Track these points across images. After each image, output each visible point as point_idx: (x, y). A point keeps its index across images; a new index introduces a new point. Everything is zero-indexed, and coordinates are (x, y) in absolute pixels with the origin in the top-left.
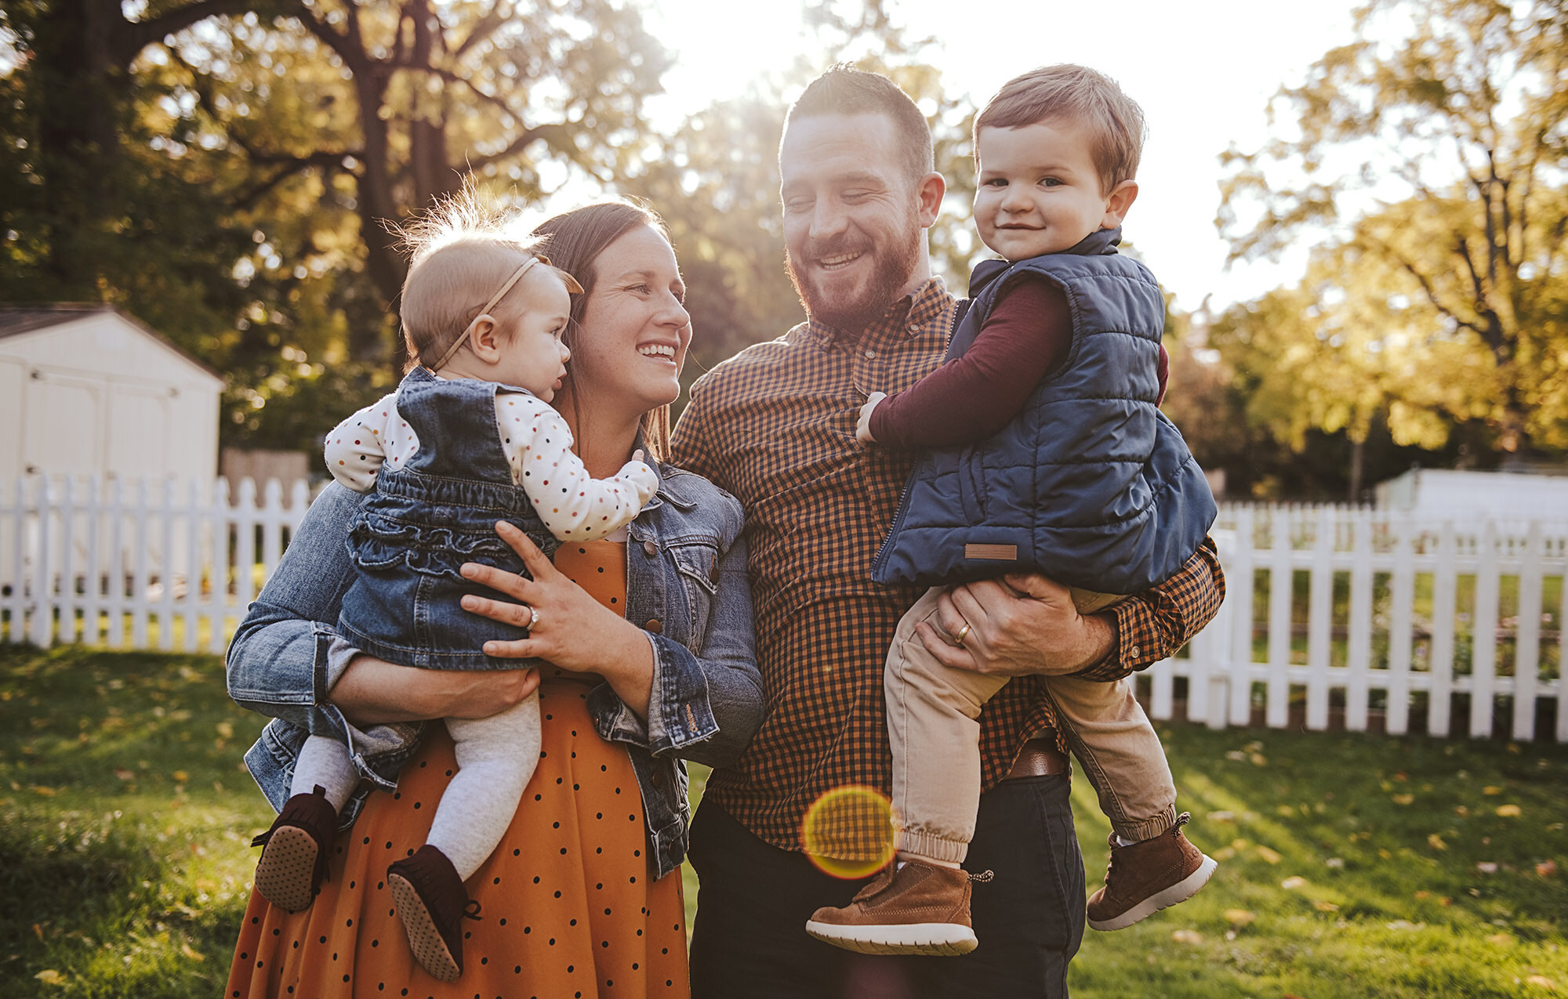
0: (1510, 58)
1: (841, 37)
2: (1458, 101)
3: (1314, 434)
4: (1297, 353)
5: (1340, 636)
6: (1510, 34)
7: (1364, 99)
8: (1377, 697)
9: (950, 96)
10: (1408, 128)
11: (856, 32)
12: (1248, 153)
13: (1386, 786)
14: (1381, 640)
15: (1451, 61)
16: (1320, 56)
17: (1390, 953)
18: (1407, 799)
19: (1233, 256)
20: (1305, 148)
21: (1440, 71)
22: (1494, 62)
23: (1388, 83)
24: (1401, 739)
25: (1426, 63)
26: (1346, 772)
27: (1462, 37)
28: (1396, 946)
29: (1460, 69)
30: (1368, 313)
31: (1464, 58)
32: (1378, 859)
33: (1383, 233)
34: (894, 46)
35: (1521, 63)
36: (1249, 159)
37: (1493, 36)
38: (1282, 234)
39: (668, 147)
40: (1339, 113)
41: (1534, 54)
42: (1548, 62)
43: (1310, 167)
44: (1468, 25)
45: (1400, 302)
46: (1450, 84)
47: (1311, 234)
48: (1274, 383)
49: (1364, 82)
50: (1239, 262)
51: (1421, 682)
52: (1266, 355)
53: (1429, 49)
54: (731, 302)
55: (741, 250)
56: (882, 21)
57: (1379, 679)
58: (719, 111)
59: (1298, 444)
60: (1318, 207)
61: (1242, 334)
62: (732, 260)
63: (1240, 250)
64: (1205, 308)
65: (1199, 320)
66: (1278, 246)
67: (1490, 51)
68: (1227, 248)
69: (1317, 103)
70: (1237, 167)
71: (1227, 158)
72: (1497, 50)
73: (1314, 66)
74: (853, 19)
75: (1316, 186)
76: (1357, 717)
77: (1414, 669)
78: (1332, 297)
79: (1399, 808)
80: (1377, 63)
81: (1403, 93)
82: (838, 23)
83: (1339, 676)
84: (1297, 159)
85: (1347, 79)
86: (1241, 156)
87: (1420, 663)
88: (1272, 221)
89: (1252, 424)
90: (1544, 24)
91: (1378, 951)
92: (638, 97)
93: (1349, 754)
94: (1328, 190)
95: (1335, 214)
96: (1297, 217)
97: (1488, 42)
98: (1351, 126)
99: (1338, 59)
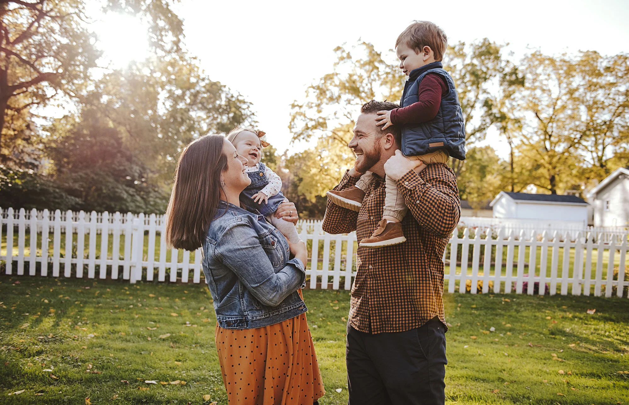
0: (379, 83)
1: (163, 54)
2: (363, 95)
3: (319, 197)
4: (314, 171)
5: (320, 261)
6: (378, 75)
7: (336, 91)
8: (330, 278)
9: (202, 76)
10: (349, 102)
11: (169, 52)
12: (300, 105)
13: (331, 304)
14: (332, 261)
15: (362, 82)
16: (323, 76)
17: (327, 349)
18: (337, 308)
19: (295, 138)
20: (318, 106)
21: (358, 85)
22: (374, 83)
23: (343, 87)
24: (337, 291)
25: (354, 82)
26: (321, 301)
27: (365, 75)
28: (329, 347)
29: (364, 85)
30: (336, 159)
31: (365, 81)
32: (327, 325)
33: (341, 134)
34: (182, 58)
35: (381, 85)
36: (301, 107)
37: (374, 76)
38: (310, 132)
39: (97, 86)
40: (328, 94)
41: (385, 83)
42: (389, 85)
43: (319, 112)
44: (367, 71)
45: (345, 156)
46: (361, 89)
47: (318, 133)
48: (307, 180)
49: (336, 86)
50: (297, 141)
51: (343, 274)
52: (305, 171)
53: (355, 77)
54: (120, 144)
55: (125, 126)
56: (178, 50)
57: (331, 273)
58: (116, 74)
59: (314, 200)
60: (322, 125)
61: (297, 164)
62: (122, 129)
63: (297, 137)
64: (285, 154)
65: (283, 158)
66: (309, 136)
67: (372, 80)
68: (292, 135)
69: (322, 92)
70: (297, 109)
71: (293, 106)
72: (375, 80)
73: (321, 79)
74: (168, 47)
75: (320, 117)
76: (325, 285)
77: (341, 270)
78: (325, 154)
79: (334, 310)
80: (340, 80)
81: (347, 91)
82: (162, 48)
83: (320, 273)
84: (316, 109)
85: (331, 84)
86: (298, 106)
87: (343, 268)
88: (307, 128)
89: (299, 194)
90: (387, 73)
91: (325, 349)
92: (86, 67)
93: (322, 296)
94: (324, 119)
95: (326, 127)
96: (315, 127)
97: (372, 77)
98: (331, 99)
99: (329, 77)
